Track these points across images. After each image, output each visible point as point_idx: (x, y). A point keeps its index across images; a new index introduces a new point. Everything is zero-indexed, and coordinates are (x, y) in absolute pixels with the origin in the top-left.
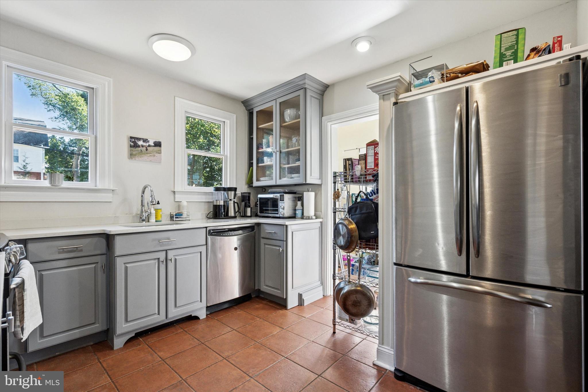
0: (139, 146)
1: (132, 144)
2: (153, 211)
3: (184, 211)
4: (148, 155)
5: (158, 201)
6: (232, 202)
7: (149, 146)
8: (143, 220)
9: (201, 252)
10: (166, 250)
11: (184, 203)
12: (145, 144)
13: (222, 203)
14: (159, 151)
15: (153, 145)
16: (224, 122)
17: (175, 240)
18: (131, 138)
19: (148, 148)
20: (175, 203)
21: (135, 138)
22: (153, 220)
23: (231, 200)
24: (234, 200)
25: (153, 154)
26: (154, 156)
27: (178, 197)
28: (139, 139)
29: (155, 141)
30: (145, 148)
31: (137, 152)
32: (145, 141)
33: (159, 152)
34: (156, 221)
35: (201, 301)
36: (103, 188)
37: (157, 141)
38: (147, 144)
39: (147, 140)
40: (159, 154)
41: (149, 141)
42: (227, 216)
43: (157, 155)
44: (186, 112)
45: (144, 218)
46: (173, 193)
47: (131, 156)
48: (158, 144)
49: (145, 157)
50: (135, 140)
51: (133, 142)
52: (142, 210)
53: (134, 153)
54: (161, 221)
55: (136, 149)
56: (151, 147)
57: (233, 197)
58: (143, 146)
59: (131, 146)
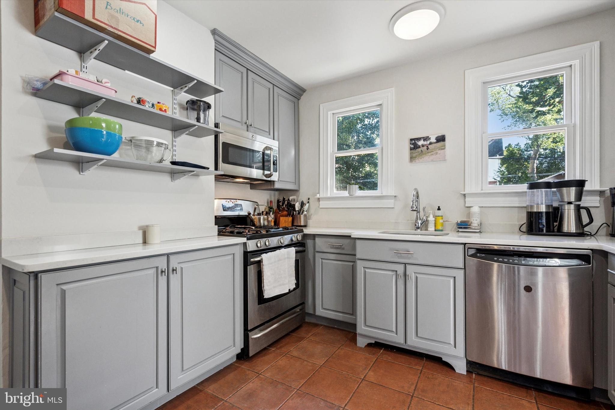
0: (419, 147)
1: (413, 146)
2: (431, 219)
3: (473, 220)
4: (430, 154)
5: (439, 207)
6: (572, 207)
7: (431, 143)
8: (418, 228)
9: (455, 277)
10: (405, 264)
11: (475, 209)
12: (425, 143)
13: (543, 209)
14: (442, 146)
15: (435, 141)
16: (571, 66)
17: (413, 253)
18: (411, 140)
19: (429, 146)
20: (467, 208)
21: (415, 139)
22: (431, 228)
23: (570, 203)
24: (578, 203)
25: (435, 152)
26: (437, 154)
27: (469, 201)
28: (419, 139)
29: (437, 136)
30: (425, 147)
31: (417, 154)
32: (426, 139)
33: (443, 148)
34: (435, 230)
35: (455, 347)
36: (386, 195)
37: (440, 135)
38: (428, 142)
39: (428, 137)
40: (442, 151)
41: (430, 138)
42: (560, 232)
43: (439, 152)
44: (484, 83)
45: (418, 225)
46: (463, 196)
47: (412, 159)
48: (441, 139)
49: (426, 158)
50: (415, 141)
51: (413, 144)
52: (417, 216)
53: (414, 155)
54: (442, 231)
55: (416, 151)
56: (433, 145)
57: (572, 199)
58: (423, 146)
59: (411, 149)
